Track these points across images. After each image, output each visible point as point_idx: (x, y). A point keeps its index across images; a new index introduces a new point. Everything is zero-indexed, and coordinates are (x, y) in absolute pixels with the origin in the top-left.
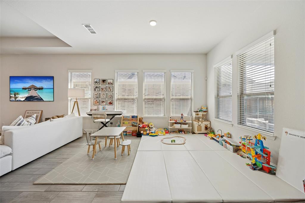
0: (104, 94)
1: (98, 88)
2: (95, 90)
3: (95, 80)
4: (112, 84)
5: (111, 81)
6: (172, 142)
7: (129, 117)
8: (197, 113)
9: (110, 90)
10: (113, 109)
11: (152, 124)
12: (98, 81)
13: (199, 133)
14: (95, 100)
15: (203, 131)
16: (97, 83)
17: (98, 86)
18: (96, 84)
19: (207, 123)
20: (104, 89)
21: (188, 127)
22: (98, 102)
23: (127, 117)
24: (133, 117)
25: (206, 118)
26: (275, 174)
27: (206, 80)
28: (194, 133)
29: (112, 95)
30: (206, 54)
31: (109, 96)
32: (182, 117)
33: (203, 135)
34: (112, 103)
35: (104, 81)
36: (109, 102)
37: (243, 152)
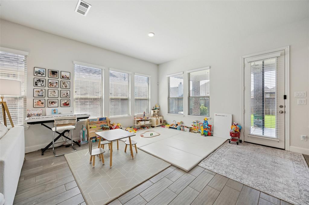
0: (54, 92)
1: (43, 81)
2: (36, 85)
3: (37, 70)
4: (68, 78)
5: (68, 75)
6: (151, 135)
7: (96, 120)
8: (154, 111)
9: (66, 87)
10: (71, 112)
11: (120, 124)
12: (42, 71)
13: (157, 126)
14: (36, 101)
15: (159, 124)
16: (39, 73)
17: (42, 78)
18: (38, 75)
19: (160, 118)
20: (55, 85)
21: (150, 122)
22: (42, 103)
23: (93, 120)
24: (101, 119)
25: (159, 114)
26: (212, 136)
27: (158, 85)
28: (153, 127)
29: (69, 93)
30: (158, 65)
31: (64, 94)
32: (144, 115)
33: (160, 127)
34: (68, 104)
35: (54, 73)
36: (64, 102)
37: (194, 130)
